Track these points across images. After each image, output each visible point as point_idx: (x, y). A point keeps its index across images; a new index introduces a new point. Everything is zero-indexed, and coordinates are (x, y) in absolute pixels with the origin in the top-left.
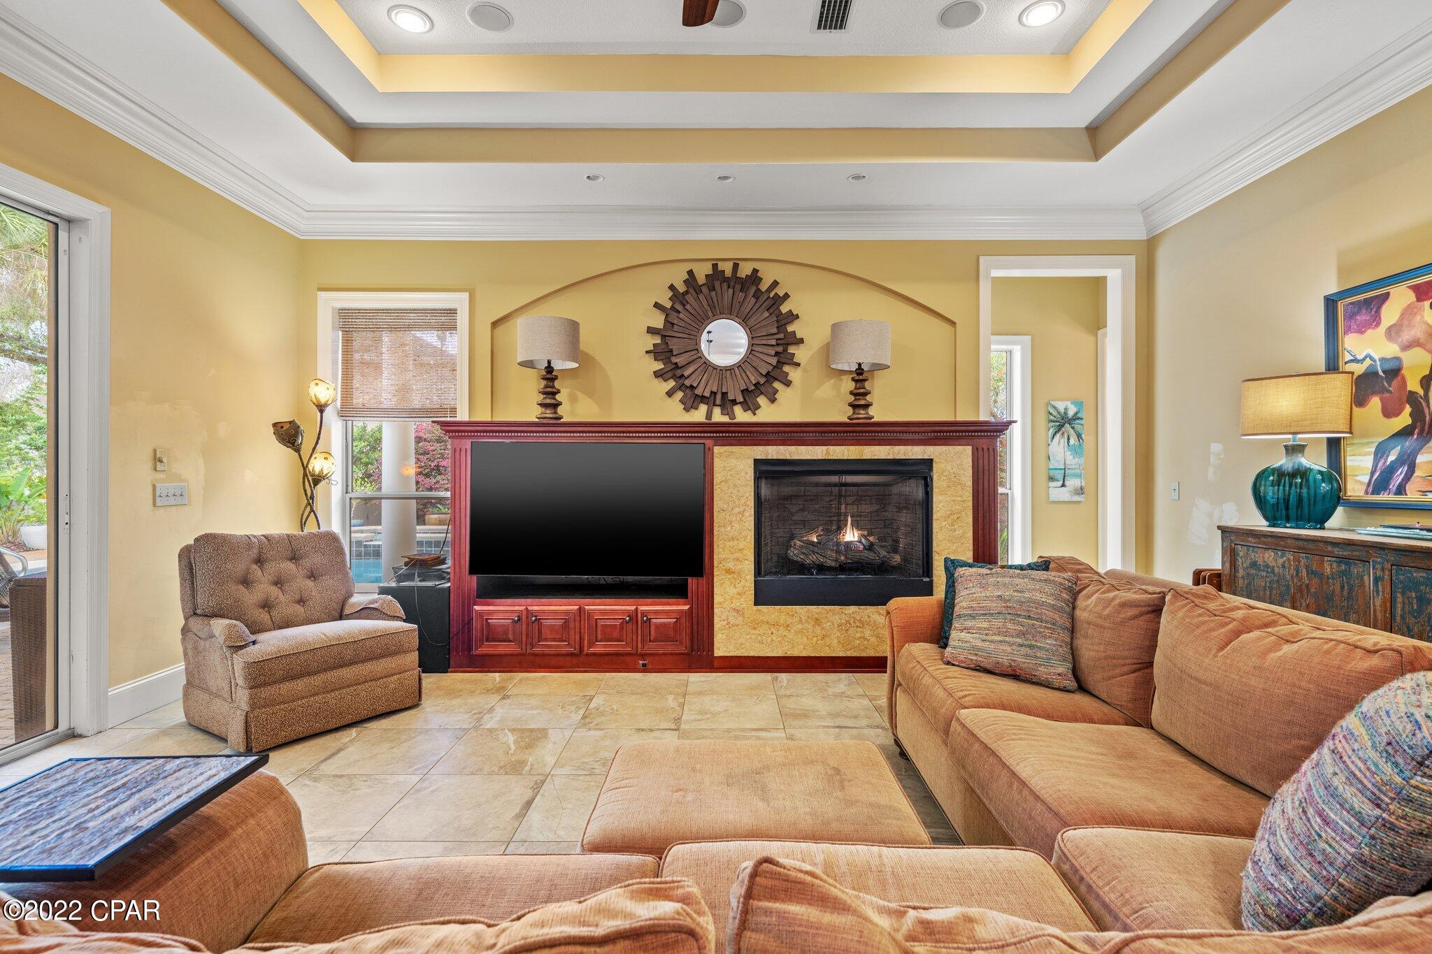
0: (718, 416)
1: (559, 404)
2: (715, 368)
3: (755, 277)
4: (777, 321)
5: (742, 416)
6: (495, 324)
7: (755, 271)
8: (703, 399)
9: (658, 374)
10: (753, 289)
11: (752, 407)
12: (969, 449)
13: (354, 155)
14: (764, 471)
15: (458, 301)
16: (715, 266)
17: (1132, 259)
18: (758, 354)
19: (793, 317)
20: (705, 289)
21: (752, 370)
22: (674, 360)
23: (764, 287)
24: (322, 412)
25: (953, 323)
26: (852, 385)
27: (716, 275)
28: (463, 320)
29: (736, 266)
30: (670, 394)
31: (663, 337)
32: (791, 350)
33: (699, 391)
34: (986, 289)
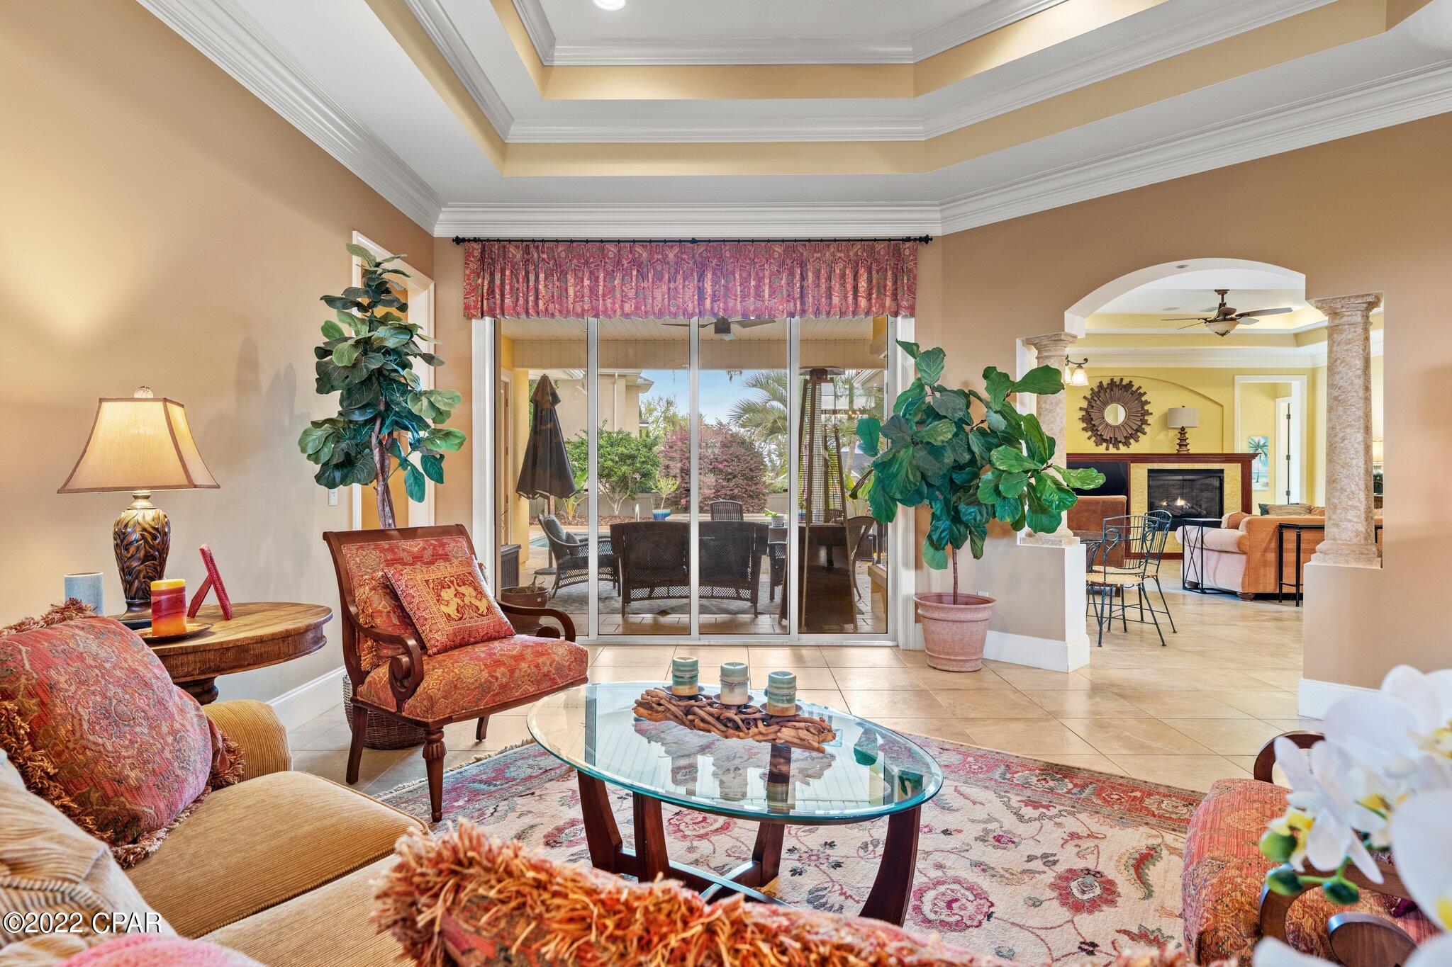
0: (1112, 449)
2: (1111, 426)
3: (1130, 384)
4: (1140, 405)
5: (1122, 449)
7: (1131, 382)
8: (1105, 441)
9: (1082, 429)
10: (1130, 390)
11: (1127, 444)
12: (1239, 465)
14: (1152, 474)
16: (1112, 379)
17: (1305, 377)
18: (1130, 420)
19: (1147, 402)
20: (1106, 390)
21: (1128, 427)
22: (1092, 422)
23: (1134, 389)
25: (1223, 406)
26: (1179, 435)
27: (1112, 383)
29: (1122, 380)
30: (1089, 438)
31: (1087, 411)
32: (1146, 418)
33: (1103, 438)
34: (1237, 389)
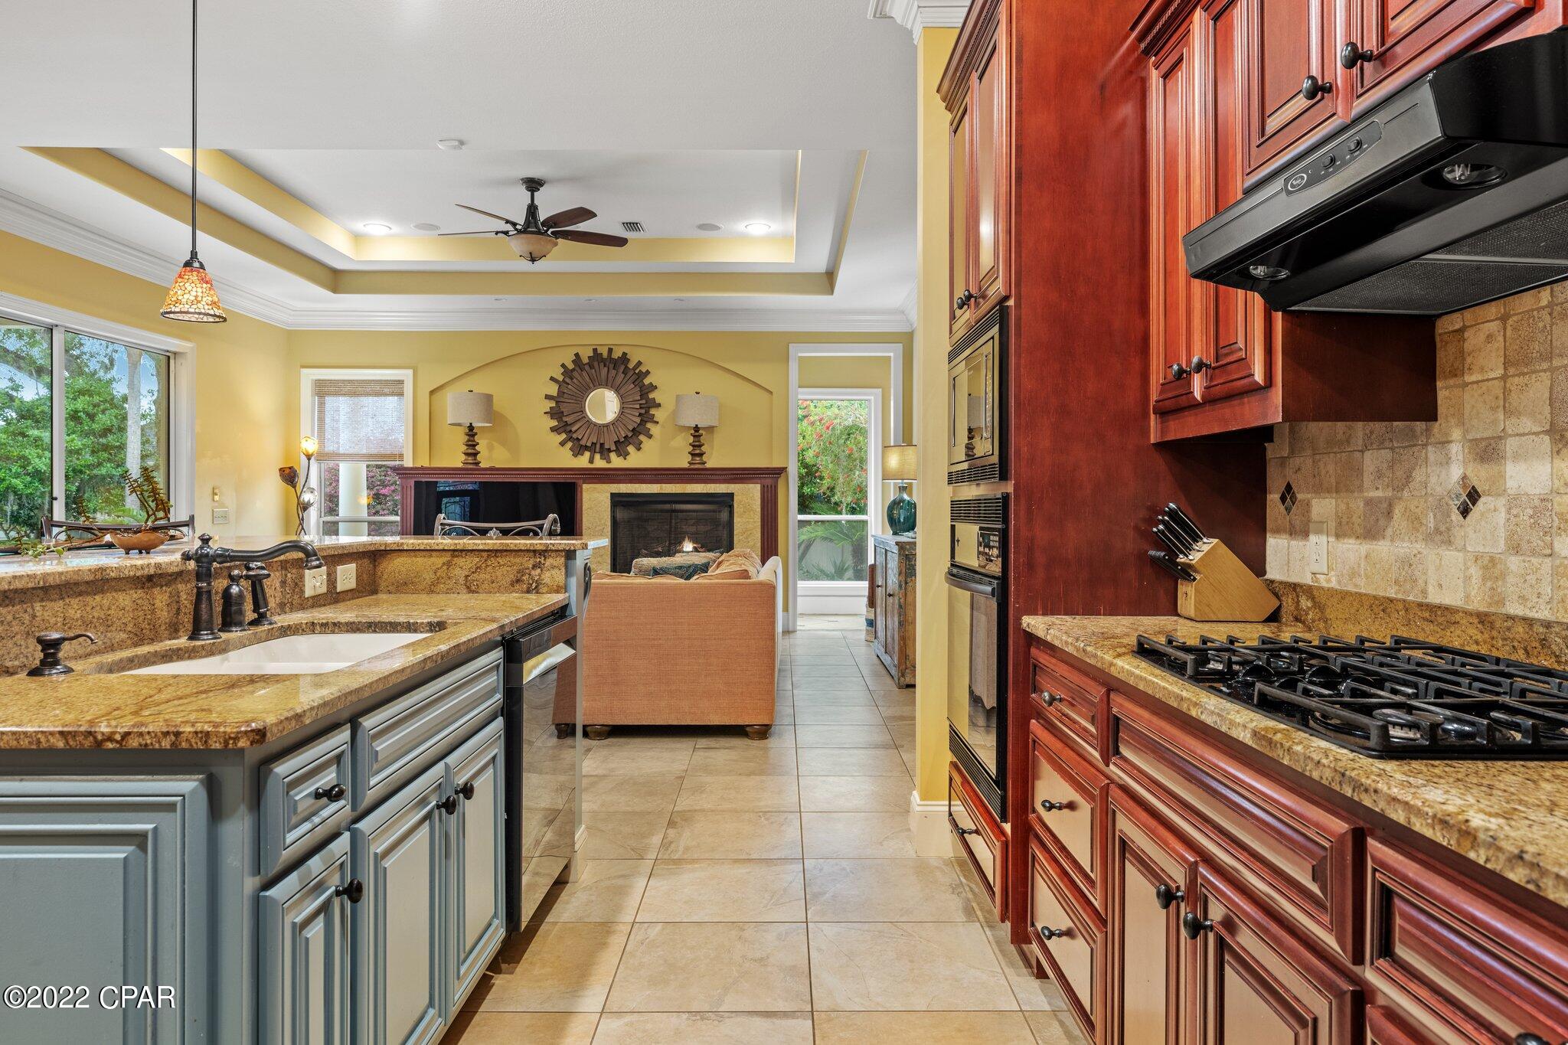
0: (599, 463)
1: (479, 453)
2: (595, 425)
3: (624, 358)
4: (641, 391)
5: (617, 462)
6: (432, 393)
7: (625, 354)
8: (586, 448)
9: (553, 429)
10: (623, 367)
11: (625, 455)
12: (758, 487)
13: (335, 290)
14: (617, 500)
15: (406, 375)
16: (595, 350)
17: (901, 345)
18: (629, 416)
19: (653, 388)
20: (587, 368)
21: (623, 426)
22: (565, 419)
23: (631, 366)
24: (309, 459)
25: (771, 393)
26: (691, 439)
27: (596, 356)
28: (408, 388)
29: (610, 350)
30: (562, 444)
31: (557, 402)
32: (653, 411)
33: (583, 443)
34: (794, 367)
